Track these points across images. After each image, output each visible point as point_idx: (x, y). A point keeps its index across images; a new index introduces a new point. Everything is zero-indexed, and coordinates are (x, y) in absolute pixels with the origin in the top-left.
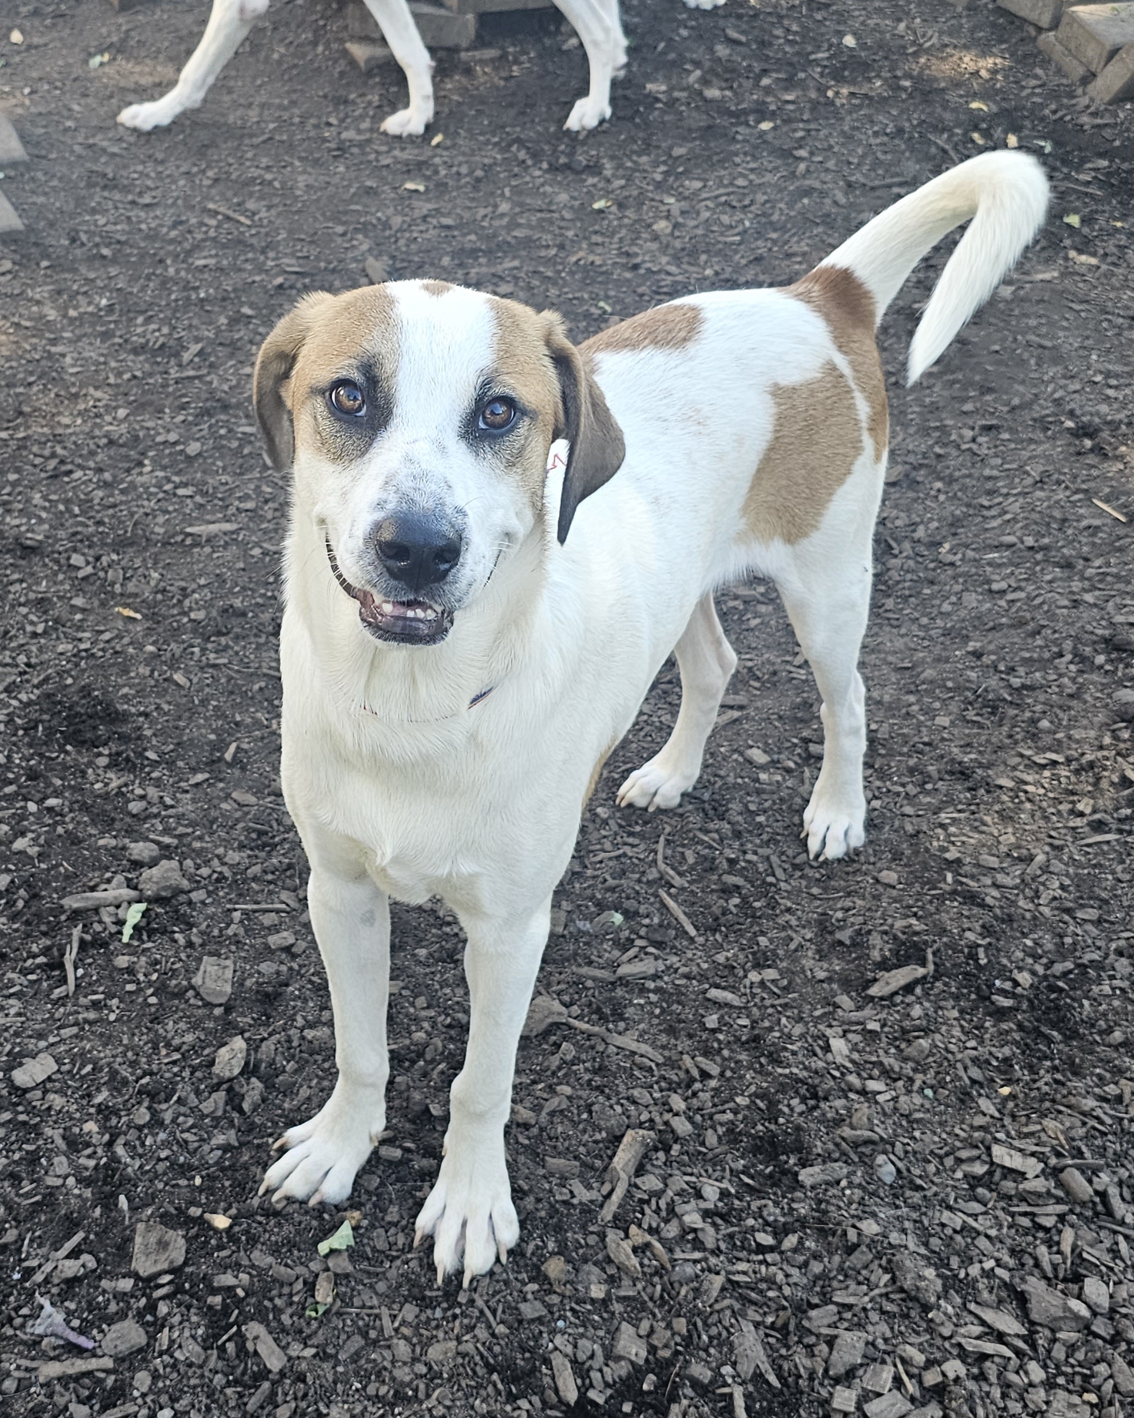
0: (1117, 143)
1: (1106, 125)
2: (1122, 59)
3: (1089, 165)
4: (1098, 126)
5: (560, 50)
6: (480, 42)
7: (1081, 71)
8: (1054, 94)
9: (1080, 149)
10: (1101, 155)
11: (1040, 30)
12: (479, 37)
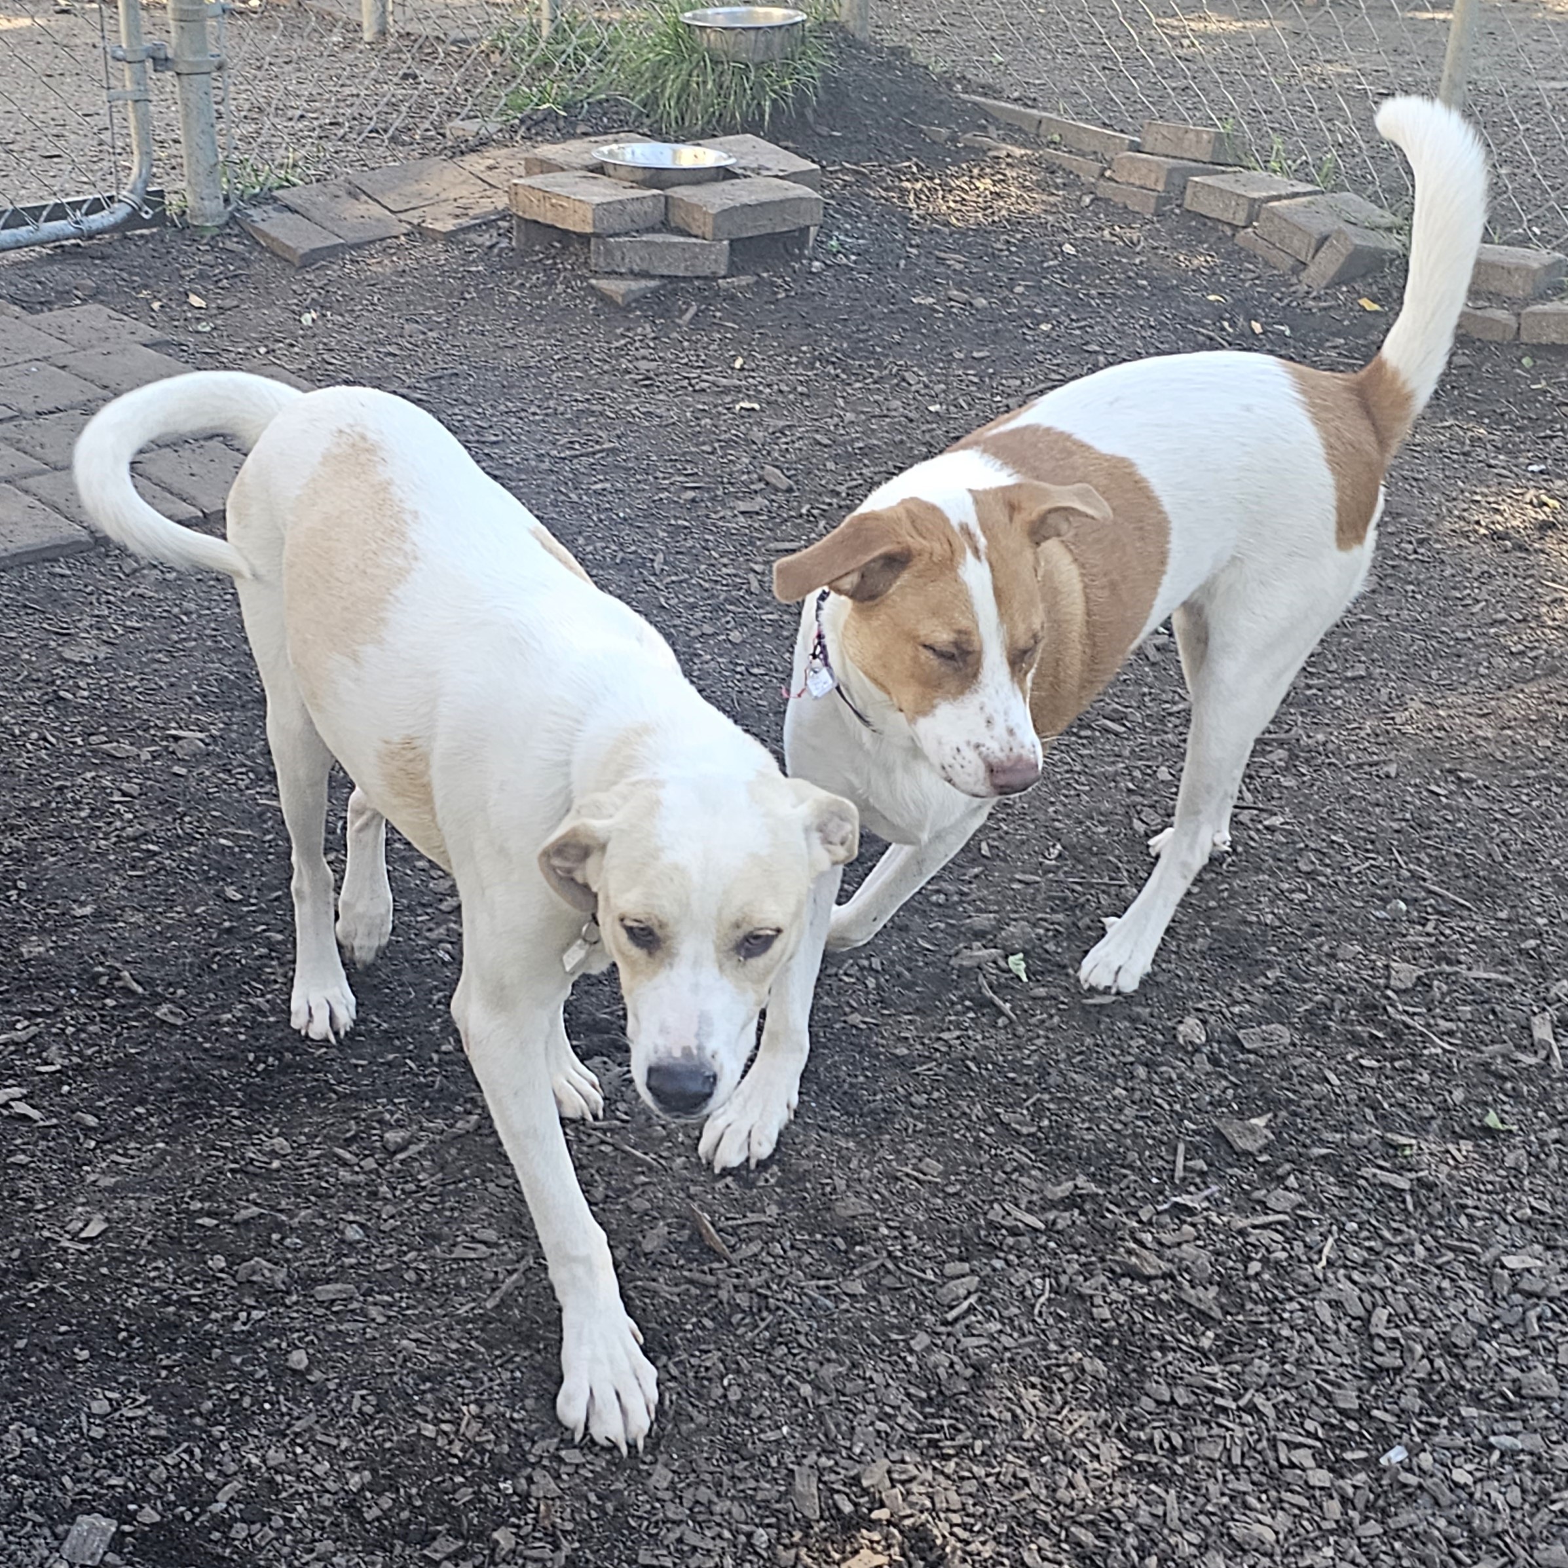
0: (1346, 323)
1: (1331, 307)
2: (1332, 245)
3: (1328, 344)
4: (1325, 309)
5: (811, 273)
6: (734, 270)
7: (1290, 262)
8: (1272, 285)
9: (1315, 331)
10: (1337, 334)
11: (1235, 228)
12: (732, 263)
